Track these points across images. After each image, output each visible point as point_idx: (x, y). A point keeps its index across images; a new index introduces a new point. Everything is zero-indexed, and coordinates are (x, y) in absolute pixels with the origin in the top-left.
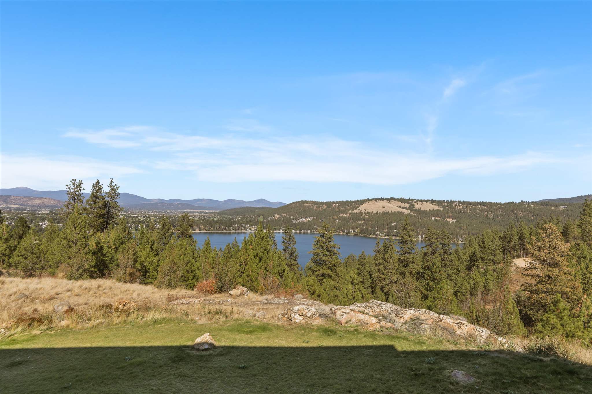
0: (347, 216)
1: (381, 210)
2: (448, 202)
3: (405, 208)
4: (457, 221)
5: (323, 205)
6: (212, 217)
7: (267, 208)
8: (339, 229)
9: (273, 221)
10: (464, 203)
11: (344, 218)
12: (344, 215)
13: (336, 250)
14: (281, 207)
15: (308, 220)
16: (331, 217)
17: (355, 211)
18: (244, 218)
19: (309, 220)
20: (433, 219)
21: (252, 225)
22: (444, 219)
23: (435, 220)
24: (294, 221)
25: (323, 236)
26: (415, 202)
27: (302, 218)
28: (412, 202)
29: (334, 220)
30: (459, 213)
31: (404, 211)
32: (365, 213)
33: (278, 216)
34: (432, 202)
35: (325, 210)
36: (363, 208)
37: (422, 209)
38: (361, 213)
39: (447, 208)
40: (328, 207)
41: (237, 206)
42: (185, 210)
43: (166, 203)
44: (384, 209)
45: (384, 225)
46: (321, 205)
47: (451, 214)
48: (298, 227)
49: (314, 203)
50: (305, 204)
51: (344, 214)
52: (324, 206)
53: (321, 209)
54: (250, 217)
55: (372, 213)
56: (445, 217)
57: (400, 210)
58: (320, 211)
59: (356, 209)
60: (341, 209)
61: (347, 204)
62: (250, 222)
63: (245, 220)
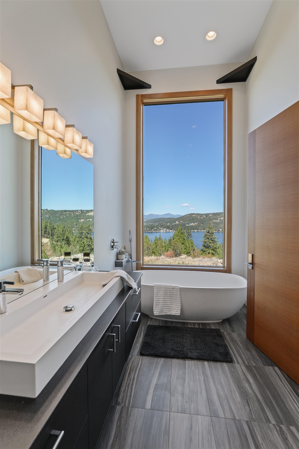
0: (218, 221)
5: (203, 215)
7: (172, 218)
9: (175, 225)
11: (216, 223)
12: (216, 221)
13: (216, 240)
14: (179, 217)
15: (195, 224)
16: (208, 222)
18: (159, 224)
21: (164, 228)
24: (187, 225)
25: (209, 232)
27: (191, 223)
29: (210, 224)
33: (178, 222)
35: (204, 218)
40: (206, 216)
41: (155, 218)
46: (202, 216)
49: (198, 214)
50: (193, 215)
52: (204, 216)
54: (163, 223)
58: (202, 219)
60: (214, 217)
61: (217, 214)
62: (163, 226)
63: (159, 225)
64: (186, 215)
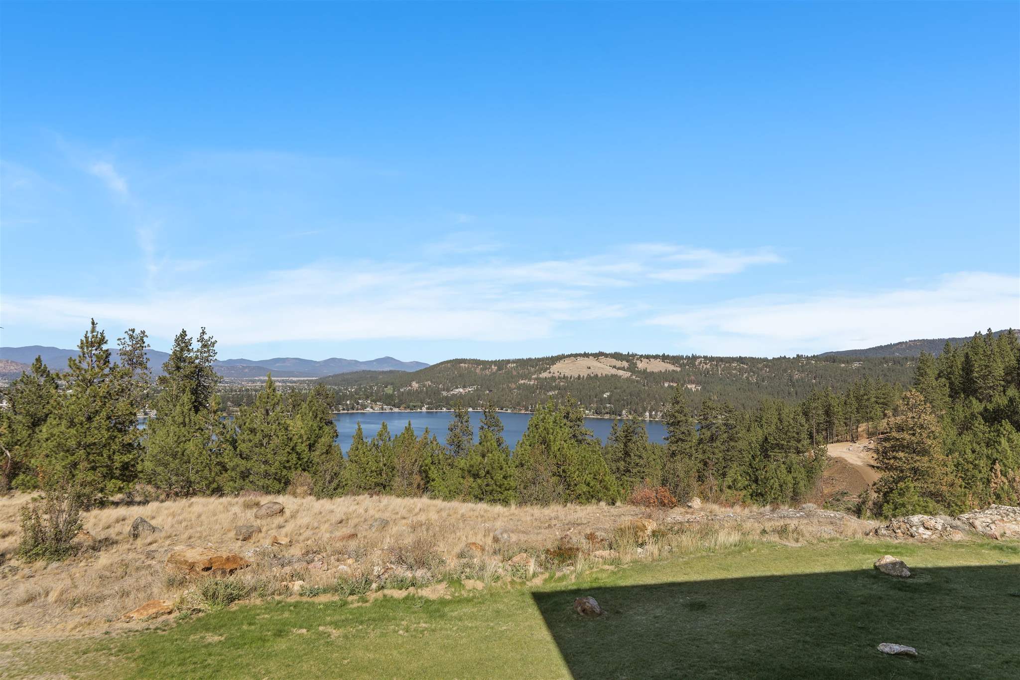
0: (532, 383)
1: (584, 373)
2: (688, 358)
3: (623, 369)
4: (704, 388)
5: (491, 366)
6: (305, 389)
7: (398, 371)
8: (519, 404)
9: (409, 393)
10: (712, 359)
11: (526, 387)
12: (526, 381)
14: (421, 370)
15: (467, 391)
16: (505, 386)
17: (544, 375)
18: (360, 389)
19: (469, 391)
20: (666, 385)
21: (375, 401)
22: (683, 385)
23: (669, 386)
24: (445, 393)
26: (637, 359)
27: (457, 388)
28: (633, 359)
29: (511, 390)
30: (705, 376)
31: (621, 373)
32: (559, 378)
33: (417, 385)
34: (664, 358)
35: (494, 373)
36: (557, 369)
37: (648, 371)
38: (553, 379)
39: (687, 367)
40: (500, 369)
41: (346, 370)
42: (257, 378)
43: (222, 367)
44: (589, 372)
45: (590, 396)
46: (488, 367)
47: (693, 378)
48: (451, 402)
49: (477, 362)
50: (461, 365)
51: (525, 379)
52: (493, 367)
53: (487, 372)
54: (371, 387)
55: (571, 378)
56: (685, 382)
57: (614, 371)
58: (486, 375)
59: (545, 371)
60: (521, 372)
61: (530, 363)
62: (372, 395)
63: (361, 393)
64: (442, 363)
